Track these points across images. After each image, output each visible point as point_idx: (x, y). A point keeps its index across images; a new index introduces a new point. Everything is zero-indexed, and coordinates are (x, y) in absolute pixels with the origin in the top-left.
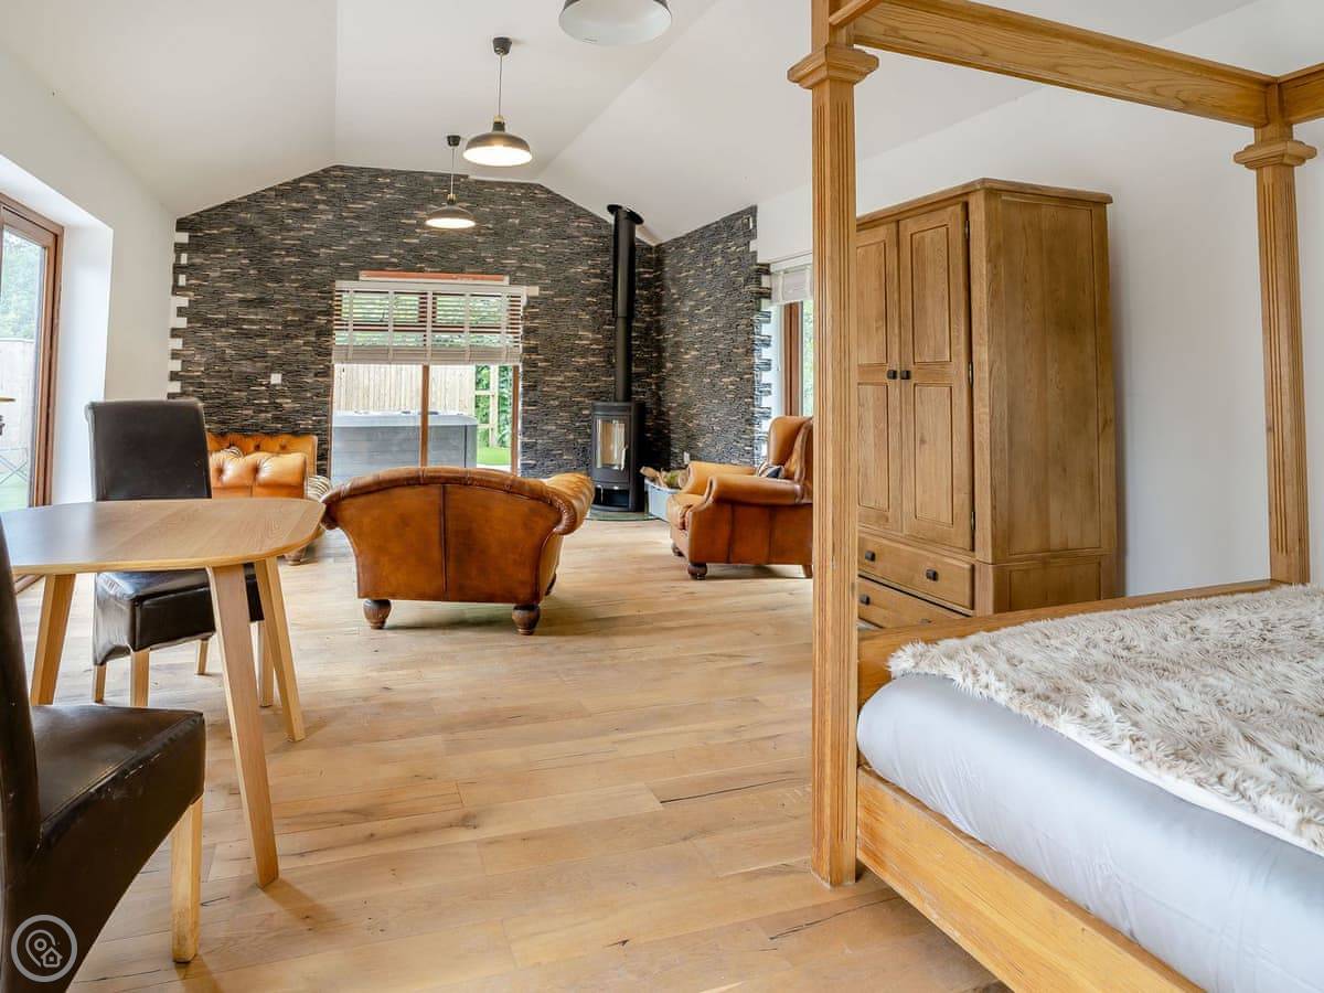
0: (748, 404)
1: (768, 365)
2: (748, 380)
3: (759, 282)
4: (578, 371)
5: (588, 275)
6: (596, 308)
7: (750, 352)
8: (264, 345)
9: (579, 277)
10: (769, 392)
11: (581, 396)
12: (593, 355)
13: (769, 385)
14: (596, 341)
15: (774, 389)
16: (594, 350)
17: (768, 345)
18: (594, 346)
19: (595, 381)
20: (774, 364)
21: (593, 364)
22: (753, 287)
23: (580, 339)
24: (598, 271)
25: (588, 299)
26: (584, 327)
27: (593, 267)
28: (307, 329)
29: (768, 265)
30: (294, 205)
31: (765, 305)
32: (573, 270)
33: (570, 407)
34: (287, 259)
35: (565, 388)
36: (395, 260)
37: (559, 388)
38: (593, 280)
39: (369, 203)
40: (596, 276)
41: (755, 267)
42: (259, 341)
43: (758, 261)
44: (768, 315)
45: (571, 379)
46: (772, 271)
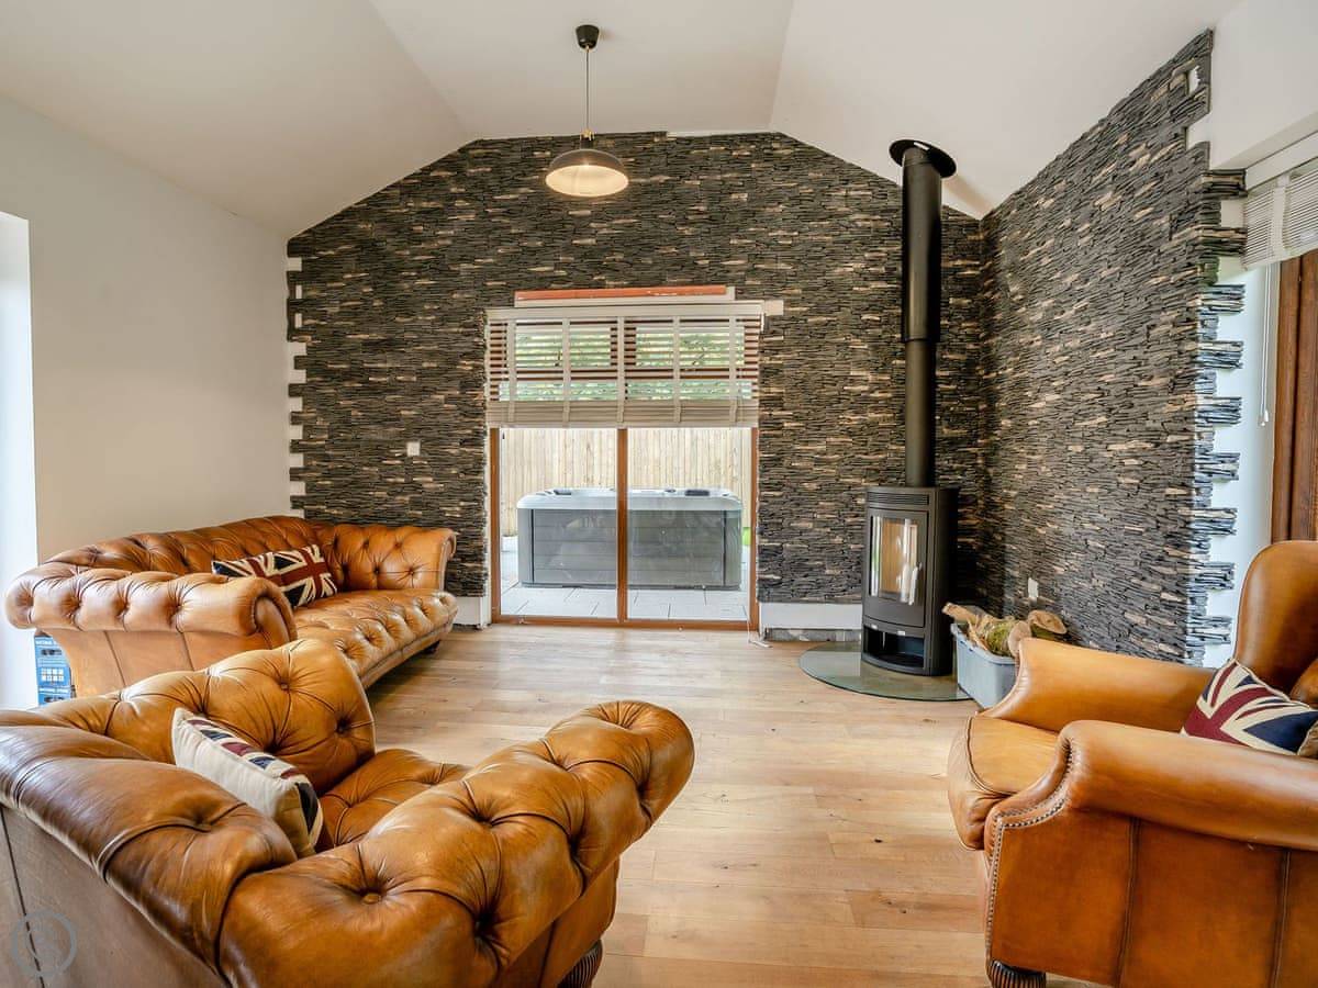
0: (1175, 500)
1: (1231, 411)
2: (1175, 447)
3: (1213, 216)
4: (850, 434)
5: (863, 277)
6: (879, 331)
7: (1182, 381)
8: (396, 403)
9: (850, 281)
10: (1233, 474)
11: (855, 476)
12: (875, 409)
13: (1233, 458)
14: (880, 386)
15: (1244, 468)
16: (876, 400)
17: (1233, 364)
18: (877, 395)
19: (878, 451)
20: (1246, 410)
21: (874, 423)
22: (1194, 232)
23: (853, 381)
24: (883, 270)
25: (865, 317)
26: (859, 364)
27: (873, 262)
28: (449, 380)
29: (1241, 173)
30: (425, 204)
31: (1228, 271)
32: (839, 270)
33: (835, 492)
34: (419, 282)
35: (829, 462)
36: (563, 273)
37: (818, 462)
38: (873, 285)
39: (523, 190)
40: (878, 277)
41: (1204, 180)
42: (390, 398)
43: (1213, 166)
44: (1235, 294)
45: (839, 449)
46: (1249, 184)
